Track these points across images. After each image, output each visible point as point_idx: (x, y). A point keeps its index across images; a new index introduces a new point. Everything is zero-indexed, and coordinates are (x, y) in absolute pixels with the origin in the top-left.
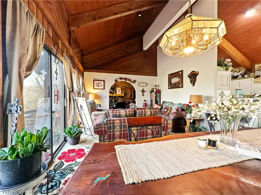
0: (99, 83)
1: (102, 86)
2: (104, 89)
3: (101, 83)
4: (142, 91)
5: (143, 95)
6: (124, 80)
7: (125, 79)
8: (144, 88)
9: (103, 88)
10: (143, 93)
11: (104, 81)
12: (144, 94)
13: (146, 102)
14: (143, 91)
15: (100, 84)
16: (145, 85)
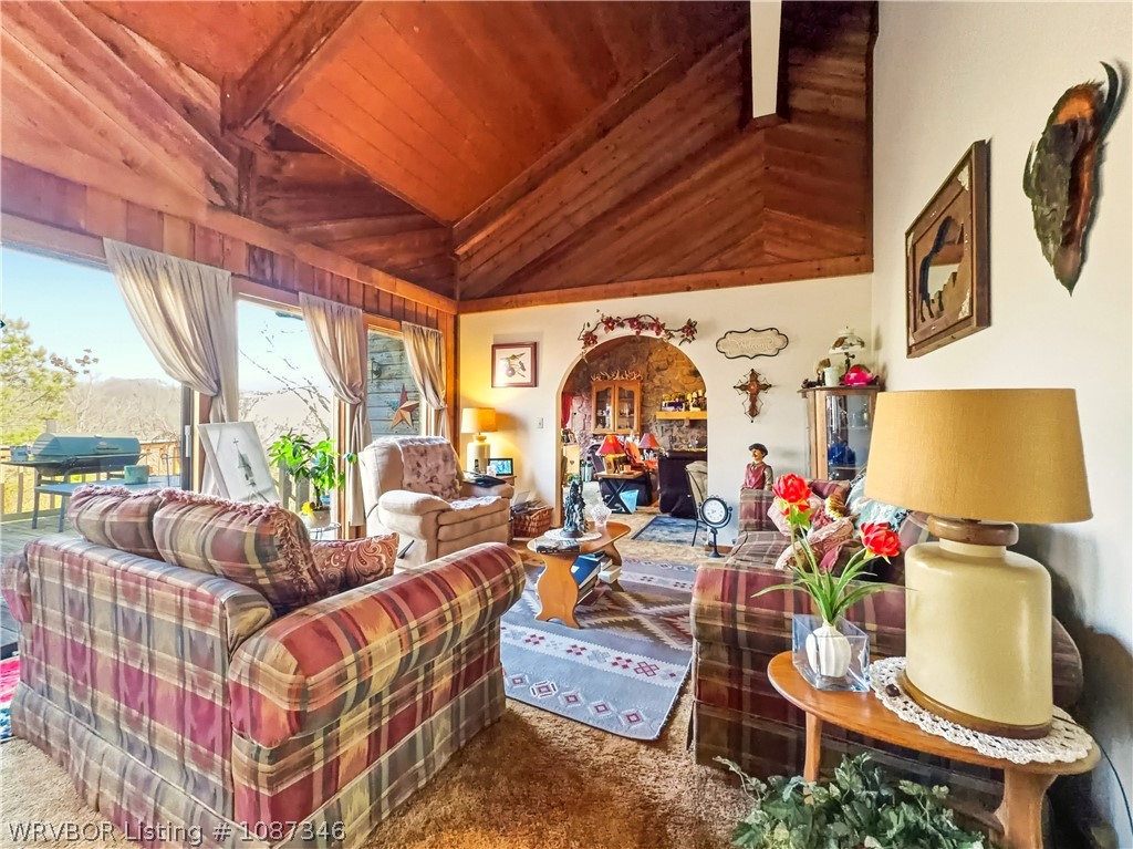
0: (514, 357)
1: (524, 369)
2: (535, 383)
3: (521, 359)
4: (744, 388)
5: (753, 412)
6: (628, 331)
7: (635, 321)
8: (758, 364)
9: (528, 379)
10: (754, 399)
11: (535, 347)
12: (758, 404)
13: (766, 460)
14: (754, 387)
15: (516, 362)
16: (768, 342)
